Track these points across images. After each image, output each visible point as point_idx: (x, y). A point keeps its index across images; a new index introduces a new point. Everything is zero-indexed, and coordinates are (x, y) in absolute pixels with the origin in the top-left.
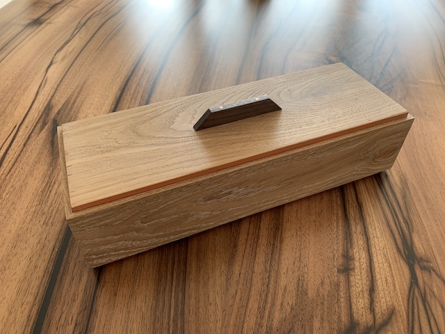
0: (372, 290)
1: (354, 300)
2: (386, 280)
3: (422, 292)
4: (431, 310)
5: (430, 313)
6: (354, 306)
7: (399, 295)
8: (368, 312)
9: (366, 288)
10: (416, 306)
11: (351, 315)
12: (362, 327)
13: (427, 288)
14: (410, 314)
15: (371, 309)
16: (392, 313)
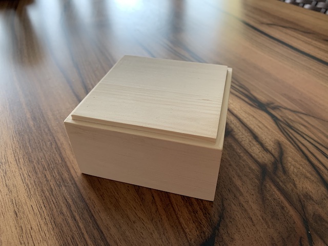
0: (256, 137)
1: (250, 150)
2: (259, 127)
3: (284, 122)
4: (299, 130)
5: (300, 133)
6: (253, 155)
7: (274, 131)
8: (265, 152)
9: (250, 138)
10: (288, 133)
11: (256, 162)
12: (270, 166)
13: (285, 119)
14: (290, 140)
15: (265, 150)
16: (279, 145)
